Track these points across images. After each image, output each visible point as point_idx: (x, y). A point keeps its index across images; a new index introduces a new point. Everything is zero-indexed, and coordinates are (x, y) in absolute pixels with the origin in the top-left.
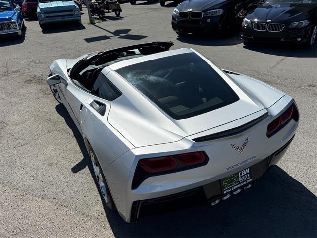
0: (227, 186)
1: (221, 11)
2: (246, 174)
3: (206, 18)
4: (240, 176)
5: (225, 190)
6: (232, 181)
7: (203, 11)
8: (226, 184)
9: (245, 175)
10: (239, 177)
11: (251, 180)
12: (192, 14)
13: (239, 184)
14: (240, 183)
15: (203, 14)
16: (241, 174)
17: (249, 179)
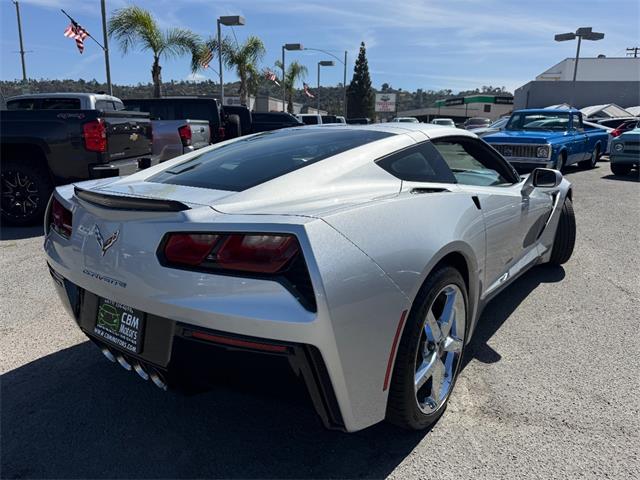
2: (133, 329)
4: (122, 320)
5: (98, 328)
8: (102, 315)
9: (130, 327)
10: (120, 323)
11: (134, 349)
14: (119, 337)
16: (125, 318)
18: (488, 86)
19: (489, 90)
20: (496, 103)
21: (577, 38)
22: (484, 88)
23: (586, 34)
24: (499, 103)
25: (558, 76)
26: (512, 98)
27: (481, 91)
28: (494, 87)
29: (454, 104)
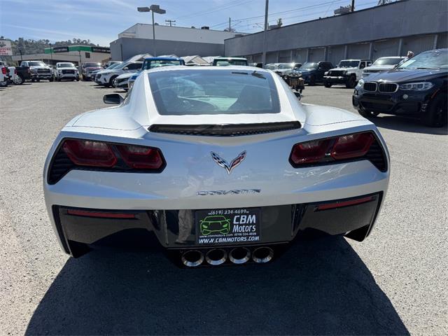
0: (205, 232)
1: (430, 85)
2: (249, 224)
3: (401, 93)
4: (235, 222)
5: (202, 238)
6: (220, 226)
7: (400, 83)
8: (204, 226)
9: (246, 224)
10: (232, 225)
11: (257, 238)
12: (382, 86)
13: (231, 237)
14: (234, 236)
15: (398, 86)
16: (238, 220)
17: (255, 236)
18: (77, 39)
19: (78, 42)
20: (93, 51)
21: (151, 11)
22: (75, 40)
23: (156, 9)
24: (96, 52)
25: (133, 34)
26: (108, 49)
27: (73, 42)
28: (82, 40)
29: (61, 52)
